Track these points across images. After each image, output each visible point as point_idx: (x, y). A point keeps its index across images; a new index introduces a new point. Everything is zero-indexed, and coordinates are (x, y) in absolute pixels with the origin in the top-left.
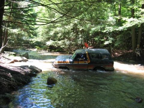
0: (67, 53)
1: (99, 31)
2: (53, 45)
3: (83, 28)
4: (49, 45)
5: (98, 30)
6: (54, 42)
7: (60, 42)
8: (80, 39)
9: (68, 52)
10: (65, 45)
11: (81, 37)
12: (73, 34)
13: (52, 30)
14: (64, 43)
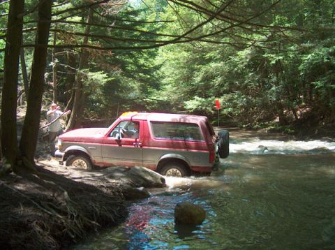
0: (242, 127)
1: (325, 60)
2: (204, 108)
3: (281, 58)
4: (191, 109)
5: (323, 58)
6: (204, 100)
7: (221, 100)
8: (273, 88)
9: (244, 126)
10: (235, 106)
11: (277, 83)
12: (253, 76)
13: (199, 70)
14: (230, 101)
